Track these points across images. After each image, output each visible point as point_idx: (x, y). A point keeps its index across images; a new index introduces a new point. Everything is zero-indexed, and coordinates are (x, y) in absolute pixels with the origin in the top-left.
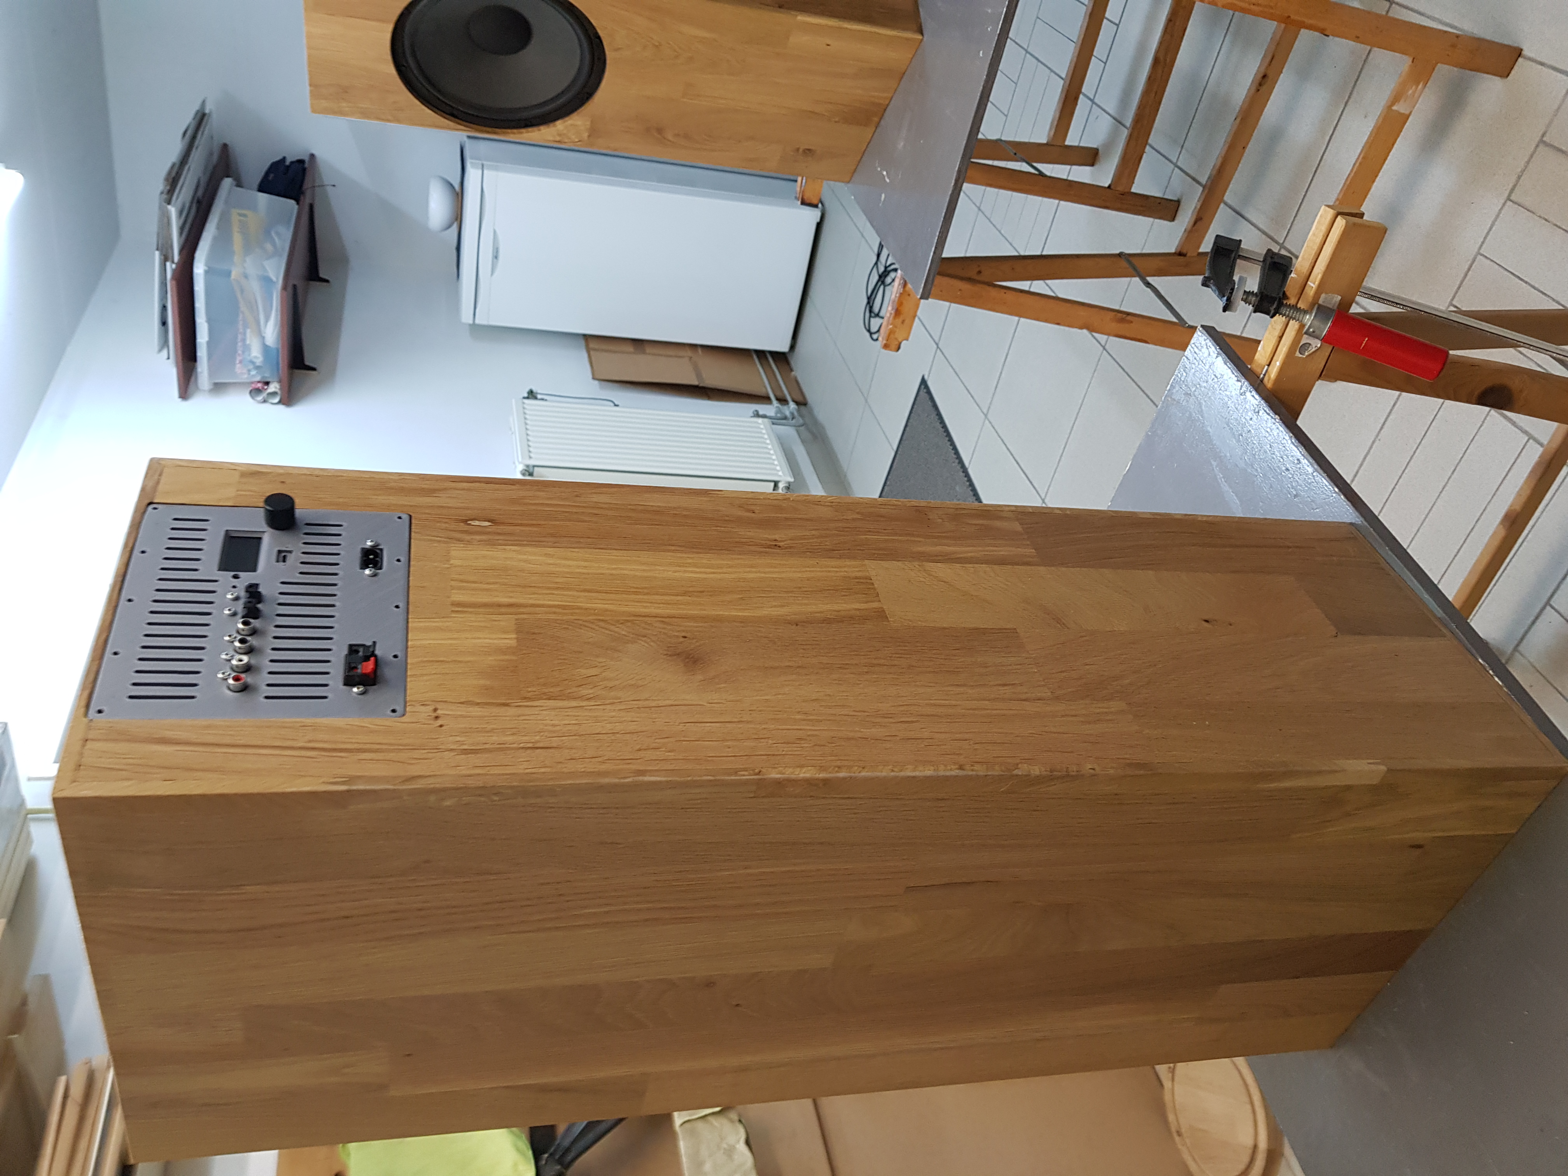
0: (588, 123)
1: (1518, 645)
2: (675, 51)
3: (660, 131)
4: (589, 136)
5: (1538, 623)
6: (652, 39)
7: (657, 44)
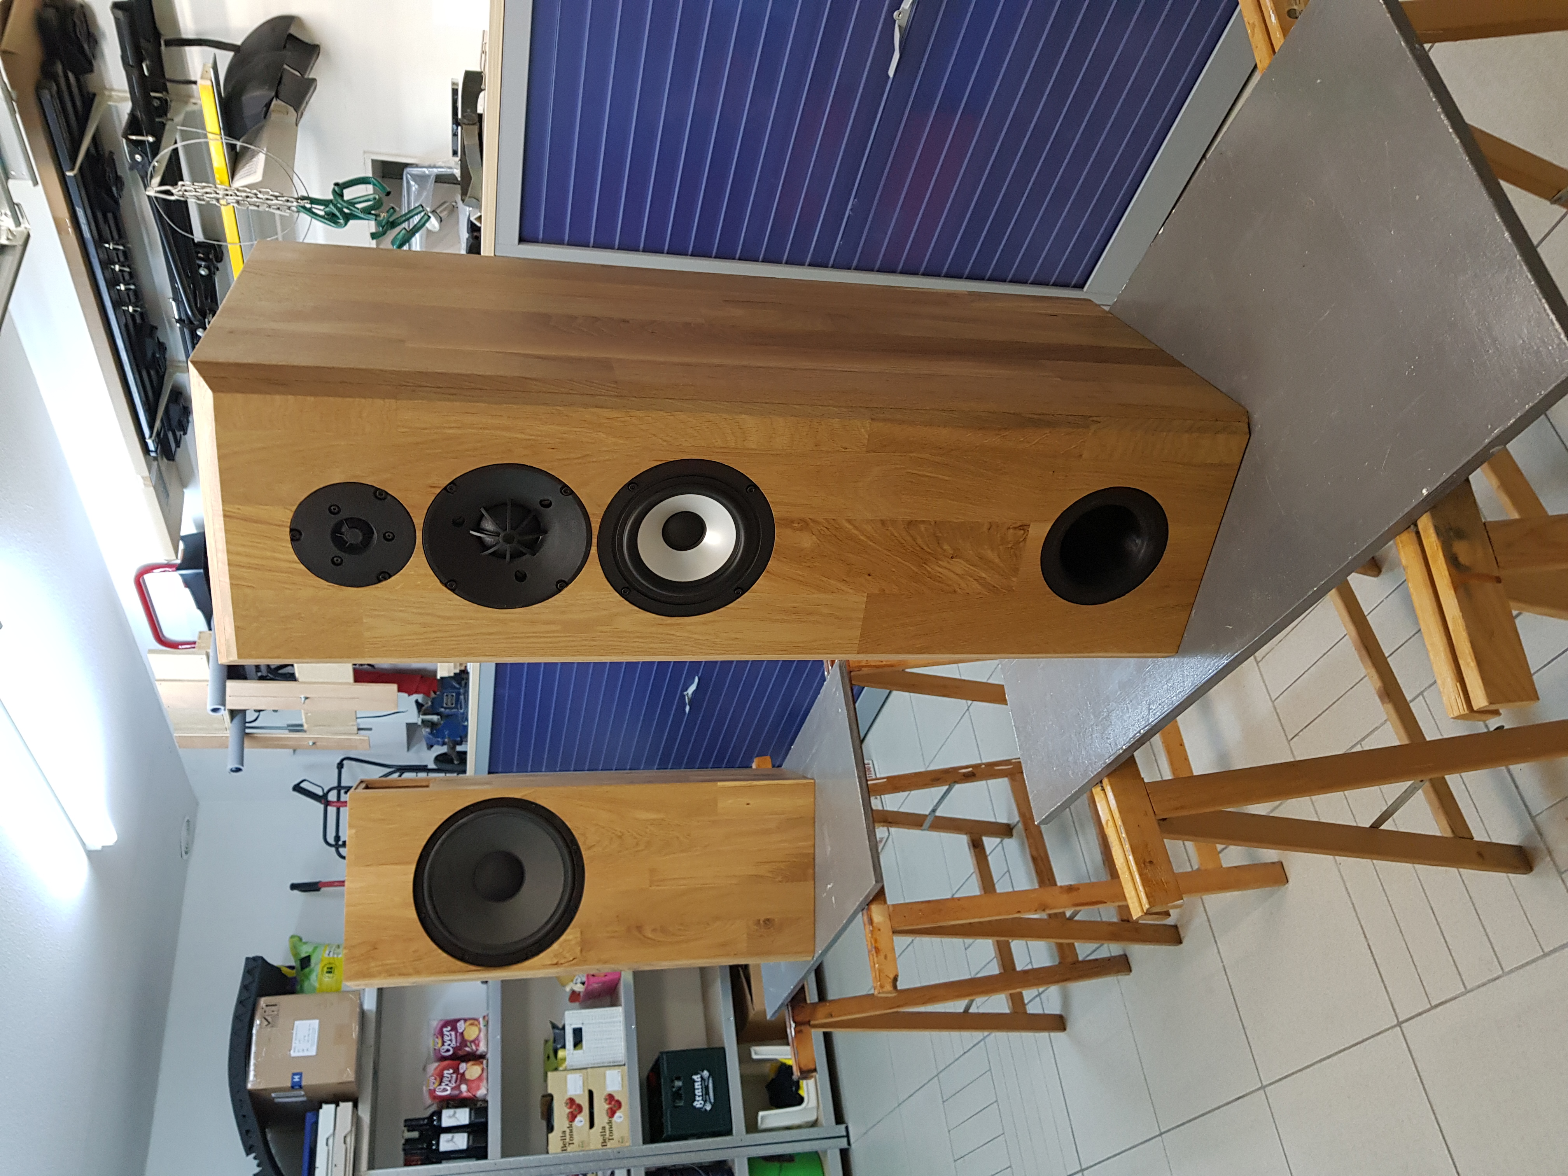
0: (579, 935)
1: (1530, 814)
2: (635, 838)
3: (639, 928)
4: (581, 951)
5: (1518, 783)
6: (616, 830)
7: (620, 834)
